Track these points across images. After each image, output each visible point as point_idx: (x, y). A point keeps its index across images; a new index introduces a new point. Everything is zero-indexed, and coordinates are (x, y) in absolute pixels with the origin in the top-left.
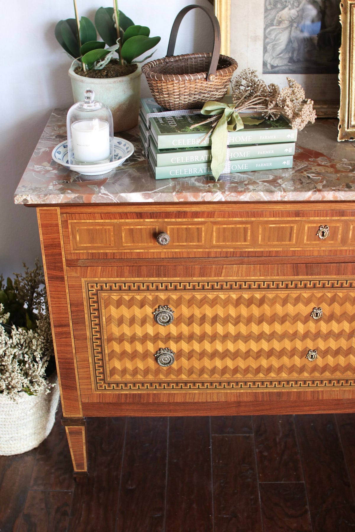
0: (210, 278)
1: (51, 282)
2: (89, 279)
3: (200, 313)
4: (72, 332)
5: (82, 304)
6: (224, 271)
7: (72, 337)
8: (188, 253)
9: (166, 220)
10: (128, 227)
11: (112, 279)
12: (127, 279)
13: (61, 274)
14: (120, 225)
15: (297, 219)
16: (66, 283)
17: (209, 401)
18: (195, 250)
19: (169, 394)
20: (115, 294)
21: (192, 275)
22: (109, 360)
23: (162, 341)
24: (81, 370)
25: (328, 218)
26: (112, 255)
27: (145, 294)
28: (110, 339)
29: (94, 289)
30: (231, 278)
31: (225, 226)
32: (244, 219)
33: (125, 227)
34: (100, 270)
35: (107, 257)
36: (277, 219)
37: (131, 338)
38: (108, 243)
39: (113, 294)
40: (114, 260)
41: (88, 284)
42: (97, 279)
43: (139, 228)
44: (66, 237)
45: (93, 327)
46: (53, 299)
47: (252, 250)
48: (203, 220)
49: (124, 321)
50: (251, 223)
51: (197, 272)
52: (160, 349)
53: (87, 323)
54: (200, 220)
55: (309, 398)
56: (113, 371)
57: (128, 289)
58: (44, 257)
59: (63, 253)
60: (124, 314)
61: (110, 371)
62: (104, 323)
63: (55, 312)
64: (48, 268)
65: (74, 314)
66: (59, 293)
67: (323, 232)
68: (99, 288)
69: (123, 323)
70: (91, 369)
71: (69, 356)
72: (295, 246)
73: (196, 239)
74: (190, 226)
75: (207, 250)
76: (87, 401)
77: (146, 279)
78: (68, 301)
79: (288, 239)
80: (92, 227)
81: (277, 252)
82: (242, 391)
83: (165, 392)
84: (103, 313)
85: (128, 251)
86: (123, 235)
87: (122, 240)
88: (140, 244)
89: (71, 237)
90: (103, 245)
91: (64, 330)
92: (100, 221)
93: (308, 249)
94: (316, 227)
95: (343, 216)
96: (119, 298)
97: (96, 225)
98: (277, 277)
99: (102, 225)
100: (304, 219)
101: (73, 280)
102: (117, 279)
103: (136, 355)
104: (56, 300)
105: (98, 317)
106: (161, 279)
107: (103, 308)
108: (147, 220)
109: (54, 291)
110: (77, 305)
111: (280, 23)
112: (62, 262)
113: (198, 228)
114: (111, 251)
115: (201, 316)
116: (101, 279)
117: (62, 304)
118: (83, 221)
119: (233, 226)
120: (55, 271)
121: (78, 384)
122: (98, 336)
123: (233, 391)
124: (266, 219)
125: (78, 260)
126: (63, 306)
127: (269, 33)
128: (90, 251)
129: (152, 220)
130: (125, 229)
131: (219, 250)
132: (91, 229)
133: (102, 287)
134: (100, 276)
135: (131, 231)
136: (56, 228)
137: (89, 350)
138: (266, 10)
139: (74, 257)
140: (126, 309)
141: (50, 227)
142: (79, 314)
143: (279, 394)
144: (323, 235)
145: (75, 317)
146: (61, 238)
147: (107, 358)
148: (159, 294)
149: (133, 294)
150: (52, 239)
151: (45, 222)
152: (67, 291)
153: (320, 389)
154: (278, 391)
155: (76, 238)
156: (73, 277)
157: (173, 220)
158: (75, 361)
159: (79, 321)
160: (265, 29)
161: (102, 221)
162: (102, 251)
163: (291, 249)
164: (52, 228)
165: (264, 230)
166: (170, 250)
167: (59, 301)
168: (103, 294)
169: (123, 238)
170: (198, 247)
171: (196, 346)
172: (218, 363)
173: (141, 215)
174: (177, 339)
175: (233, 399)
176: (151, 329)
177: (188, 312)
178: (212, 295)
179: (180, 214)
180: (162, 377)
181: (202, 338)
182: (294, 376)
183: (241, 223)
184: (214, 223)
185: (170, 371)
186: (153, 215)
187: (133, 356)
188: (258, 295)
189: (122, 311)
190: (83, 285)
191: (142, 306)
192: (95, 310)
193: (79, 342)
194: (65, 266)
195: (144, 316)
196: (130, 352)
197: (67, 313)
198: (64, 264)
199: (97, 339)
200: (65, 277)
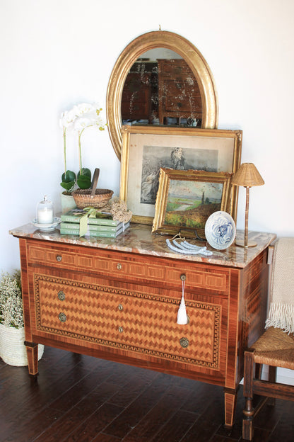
0: (78, 281)
1: (23, 272)
2: (35, 273)
4: (29, 297)
5: (33, 284)
6: (83, 278)
7: (29, 300)
8: (70, 267)
9: (62, 251)
11: (43, 275)
12: (48, 276)
14: (46, 251)
15: (109, 258)
16: (28, 274)
17: (80, 345)
18: (72, 267)
19: (65, 338)
20: (44, 282)
21: (71, 278)
22: (42, 315)
23: (61, 309)
24: (32, 317)
25: (120, 260)
27: (55, 284)
28: (43, 304)
30: (86, 282)
31: (82, 257)
32: (89, 255)
34: (39, 270)
35: (41, 264)
36: (102, 257)
37: (50, 305)
38: (42, 258)
40: (44, 266)
42: (38, 274)
43: (53, 253)
44: (28, 253)
45: (36, 296)
47: (93, 270)
49: (47, 296)
50: (92, 257)
51: (73, 277)
52: (61, 313)
53: (34, 294)
54: (73, 253)
55: (122, 354)
56: (44, 320)
57: (49, 280)
59: (27, 260)
61: (42, 320)
62: (40, 295)
67: (119, 266)
70: (36, 317)
71: (28, 309)
72: (109, 271)
73: (72, 262)
74: (70, 255)
75: (76, 267)
76: (34, 334)
77: (55, 277)
78: (28, 282)
79: (106, 267)
80: (37, 250)
81: (102, 273)
82: (93, 343)
83: (63, 336)
84: (40, 291)
85: (49, 263)
87: (47, 257)
88: (53, 260)
91: (26, 296)
92: (39, 248)
93: (114, 274)
94: (116, 264)
95: (126, 260)
96: (46, 284)
98: (103, 285)
99: (40, 250)
100: (112, 259)
102: (45, 275)
105: (38, 292)
106: (60, 278)
107: (40, 288)
108: (55, 250)
109: (23, 277)
110: (31, 284)
111: (148, 181)
113: (73, 257)
114: (43, 262)
115: (75, 299)
118: (34, 247)
119: (85, 258)
121: (31, 324)
123: (90, 342)
124: (97, 257)
125: (32, 264)
126: (26, 284)
127: (144, 185)
128: (36, 261)
131: (81, 268)
133: (40, 277)
135: (50, 254)
136: (25, 248)
137: (35, 308)
139: (31, 262)
143: (109, 348)
144: (119, 268)
145: (30, 290)
147: (41, 313)
148: (60, 285)
149: (51, 283)
151: (21, 245)
152: (28, 277)
153: (126, 350)
154: (108, 346)
155: (31, 254)
156: (30, 271)
158: (30, 312)
159: (32, 293)
162: (40, 261)
163: (108, 273)
165: (97, 261)
166: (63, 265)
168: (40, 281)
170: (73, 265)
171: (74, 314)
172: (83, 325)
173: (53, 248)
174: (67, 309)
175: (90, 347)
176: (57, 302)
177: (70, 296)
178: (79, 289)
179: (67, 249)
180: (61, 328)
181: (76, 310)
182: (114, 340)
183: (88, 257)
184: (79, 255)
185: (65, 326)
186: (57, 248)
187: (51, 314)
188: (97, 293)
189: (47, 291)
190: (33, 276)
191: (54, 290)
192: (37, 288)
193: (32, 303)
194: (27, 266)
195: (54, 295)
196: (50, 312)
197: (28, 288)
198: (27, 264)
199: (38, 302)
200: (27, 270)
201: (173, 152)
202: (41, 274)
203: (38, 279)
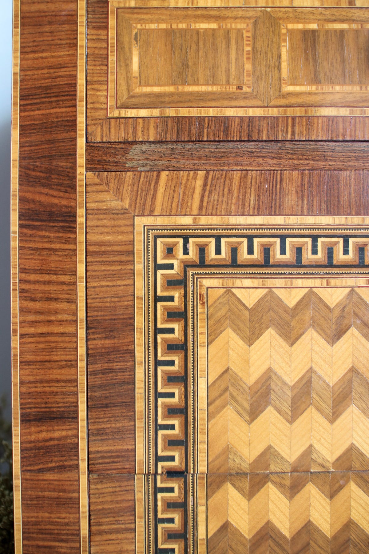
1: (30, 232)
2: (160, 221)
4: (83, 445)
5: (129, 323)
7: (83, 466)
10: (300, 26)
11: (241, 220)
12: (293, 220)
13: (64, 202)
14: (275, 19)
16: (81, 237)
20: (247, 282)
26: (245, 127)
27: (350, 282)
28: (218, 476)
29: (175, 263)
33: (290, 26)
34: (199, 183)
35: (226, 133)
37: (294, 470)
38: (233, 81)
39: (238, 282)
40: (251, 146)
41: (156, 237)
42: (187, 220)
43: (335, 31)
44: (98, 58)
45: (160, 422)
46: (30, 305)
49: (272, 396)
53: (140, 405)
57: (293, 260)
59: (81, 120)
60: (276, 368)
62: (203, 403)
63: (30, 358)
64: (25, 179)
65: (98, 367)
66: (54, 278)
68: (193, 255)
69: (267, 403)
77: (356, 220)
78: (82, 314)
80: (182, 26)
84: (202, 364)
85: (298, 112)
86: (284, 52)
87: (280, 71)
88: (337, 88)
89: (112, 59)
90: (215, 89)
91: (57, 434)
96: (261, 299)
97: (196, 17)
99: (217, 18)
101: (106, 222)
102: (258, 220)
103: (308, 544)
104: (38, 305)
107: (202, 339)
109: (35, 271)
110: (111, 326)
112: (74, 155)
114: (241, 113)
116: (204, 220)
117: (61, 322)
120: (46, 190)
122: (176, 464)
125: (128, 144)
126: (62, 334)
128: (171, 112)
130: (290, 32)
132: (182, 30)
133: (202, 250)
134: (201, 208)
135: (310, 39)
136: (67, 27)
137: (140, 525)
139: (115, 135)
140: (284, 344)
141: (50, 23)
142: (115, 365)
145: (98, 380)
146: (81, 62)
149: (310, 282)
150: (50, 67)
151: (34, 8)
152: (81, 269)
155: (128, 64)
156: (107, 212)
159: (112, 397)
161: (218, 3)
162: (212, 112)
164: (54, 27)
167: (49, 312)
168: (207, 282)
169: (284, 65)
190: (139, 246)
191: (339, 334)
192: (172, 347)
193: (106, 487)
194: (81, 170)
195: (341, 373)
196: (287, 533)
197: (73, 364)
198: (81, 160)
199: (171, 474)
200: (81, 212)
202: (214, 221)
203: (187, 266)
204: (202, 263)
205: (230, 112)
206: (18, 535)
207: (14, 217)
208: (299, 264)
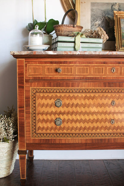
0: (75, 88)
2: (33, 88)
3: (72, 102)
4: (25, 110)
5: (29, 98)
6: (80, 85)
7: (25, 112)
8: (68, 77)
9: (60, 64)
11: (41, 88)
12: (46, 88)
14: (45, 66)
15: (104, 65)
16: (24, 89)
17: (75, 143)
18: (70, 76)
19: (60, 139)
21: (69, 86)
22: (38, 123)
23: (57, 115)
24: (27, 128)
25: (115, 65)
26: (41, 78)
27: (52, 94)
28: (38, 114)
30: (82, 88)
31: (80, 67)
32: (86, 65)
34: (37, 84)
35: (39, 79)
36: (98, 65)
37: (46, 113)
38: (40, 73)
39: (41, 94)
40: (42, 80)
42: (35, 88)
43: (51, 68)
44: (26, 70)
45: (33, 108)
46: (19, 96)
47: (90, 76)
48: (73, 65)
49: (44, 105)
50: (89, 66)
51: (71, 85)
52: (57, 118)
53: (31, 106)
54: (72, 64)
55: (113, 142)
56: (39, 128)
58: (18, 78)
59: (24, 77)
61: (38, 128)
62: (37, 106)
63: (19, 101)
64: (19, 83)
65: (26, 102)
66: (22, 93)
67: (113, 70)
68: (36, 91)
70: (31, 127)
71: (23, 121)
72: (104, 75)
73: (70, 72)
74: (68, 67)
75: (74, 76)
76: (28, 142)
77: (53, 88)
78: (25, 97)
79: (102, 72)
81: (98, 78)
82: (87, 138)
83: (58, 138)
84: (37, 102)
85: (47, 76)
86: (46, 70)
87: (45, 72)
88: (51, 74)
90: (38, 74)
91: (22, 109)
92: (38, 64)
93: (109, 77)
94: (111, 68)
95: (120, 64)
96: (43, 96)
98: (99, 88)
99: (39, 66)
100: (106, 65)
102: (43, 88)
105: (35, 104)
106: (58, 88)
107: (37, 100)
108: (54, 64)
109: (20, 93)
110: (28, 98)
111: (95, 25)
113: (71, 68)
115: (72, 103)
116: (37, 88)
117: (22, 98)
118: (32, 64)
119: (83, 67)
120: (21, 84)
121: (25, 134)
123: (84, 138)
124: (94, 65)
125: (29, 80)
127: (92, 28)
128: (34, 76)
129: (55, 64)
130: (46, 68)
131: (78, 76)
132: (35, 67)
133: (37, 91)
134: (37, 86)
135: (48, 68)
136: (23, 67)
137: (31, 118)
138: (91, 21)
139: (28, 79)
142: (28, 102)
143: (101, 140)
144: (113, 71)
145: (26, 104)
146: (24, 71)
147: (37, 122)
148: (57, 94)
149: (48, 94)
150: (21, 71)
151: (19, 65)
152: (25, 92)
153: (116, 138)
154: (101, 138)
155: (29, 71)
156: (27, 87)
157: (63, 64)
158: (25, 123)
159: (28, 105)
160: (91, 27)
161: (39, 64)
162: (38, 76)
163: (103, 76)
164: (21, 67)
165: (93, 69)
166: (61, 76)
168: (37, 94)
170: (71, 75)
171: (70, 117)
172: (78, 125)
173: (51, 63)
174: (63, 114)
175: (84, 142)
176: (53, 109)
177: (67, 102)
178: (76, 95)
179: (64, 62)
180: (57, 131)
181: (72, 113)
182: (107, 131)
183: (86, 66)
184: (76, 66)
185: (60, 128)
186: (56, 63)
187: (47, 121)
188: (92, 95)
189: (44, 101)
190: (30, 90)
191: (51, 99)
192: (34, 100)
193: (27, 114)
194: (24, 82)
195: (51, 103)
196: (46, 120)
197: (24, 102)
198: (24, 81)
199: (34, 113)
200: (24, 86)
201: (112, 6)
202: (38, 88)
203: (35, 92)
204: (37, 92)
205: (40, 76)
206: (18, 120)
207: (18, 88)
208: (47, 92)
